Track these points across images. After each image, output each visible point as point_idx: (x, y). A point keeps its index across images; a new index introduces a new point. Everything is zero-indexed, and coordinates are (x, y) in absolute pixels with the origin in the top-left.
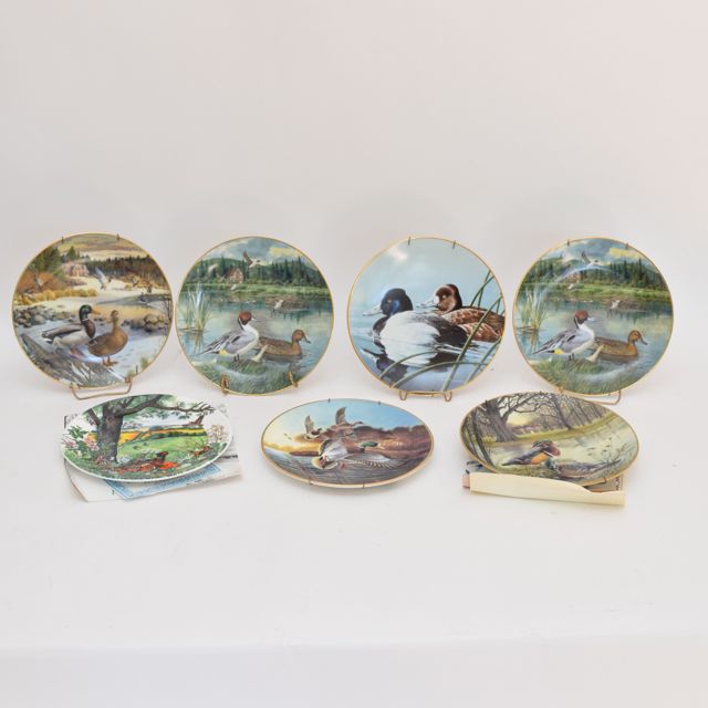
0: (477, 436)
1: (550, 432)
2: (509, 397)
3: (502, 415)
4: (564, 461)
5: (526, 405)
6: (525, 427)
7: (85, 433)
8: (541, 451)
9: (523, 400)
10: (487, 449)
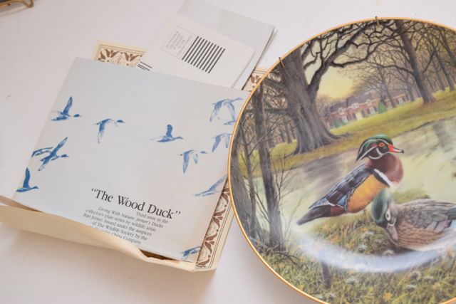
0: (262, 154)
1: (391, 112)
2: (320, 39)
3: (309, 81)
4: (410, 196)
5: (351, 50)
6: (348, 101)
8: (369, 170)
9: (346, 38)
10: (277, 179)
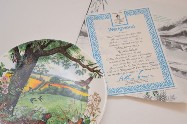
7: (6, 70)
